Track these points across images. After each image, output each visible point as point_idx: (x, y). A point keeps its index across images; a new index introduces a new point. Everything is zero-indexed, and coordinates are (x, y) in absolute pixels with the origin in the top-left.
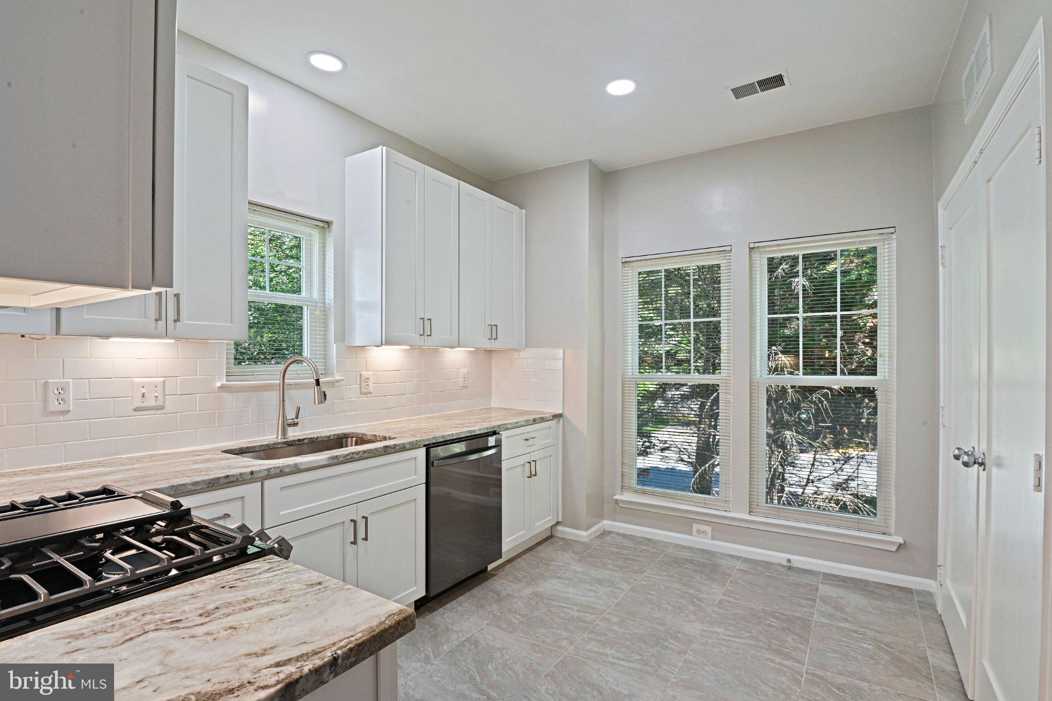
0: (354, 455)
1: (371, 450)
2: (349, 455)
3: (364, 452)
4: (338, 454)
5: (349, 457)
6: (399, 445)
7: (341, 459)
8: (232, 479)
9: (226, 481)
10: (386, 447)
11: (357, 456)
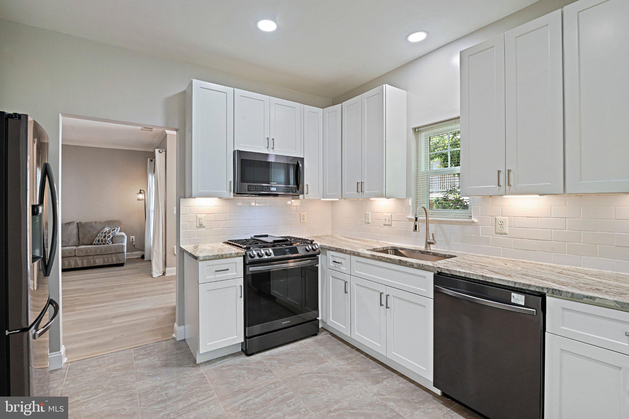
0: (382, 258)
1: (391, 259)
2: (380, 257)
3: (388, 258)
4: (375, 254)
5: (379, 258)
6: (409, 262)
7: (376, 258)
8: (341, 250)
9: (339, 250)
10: (400, 260)
11: (383, 259)
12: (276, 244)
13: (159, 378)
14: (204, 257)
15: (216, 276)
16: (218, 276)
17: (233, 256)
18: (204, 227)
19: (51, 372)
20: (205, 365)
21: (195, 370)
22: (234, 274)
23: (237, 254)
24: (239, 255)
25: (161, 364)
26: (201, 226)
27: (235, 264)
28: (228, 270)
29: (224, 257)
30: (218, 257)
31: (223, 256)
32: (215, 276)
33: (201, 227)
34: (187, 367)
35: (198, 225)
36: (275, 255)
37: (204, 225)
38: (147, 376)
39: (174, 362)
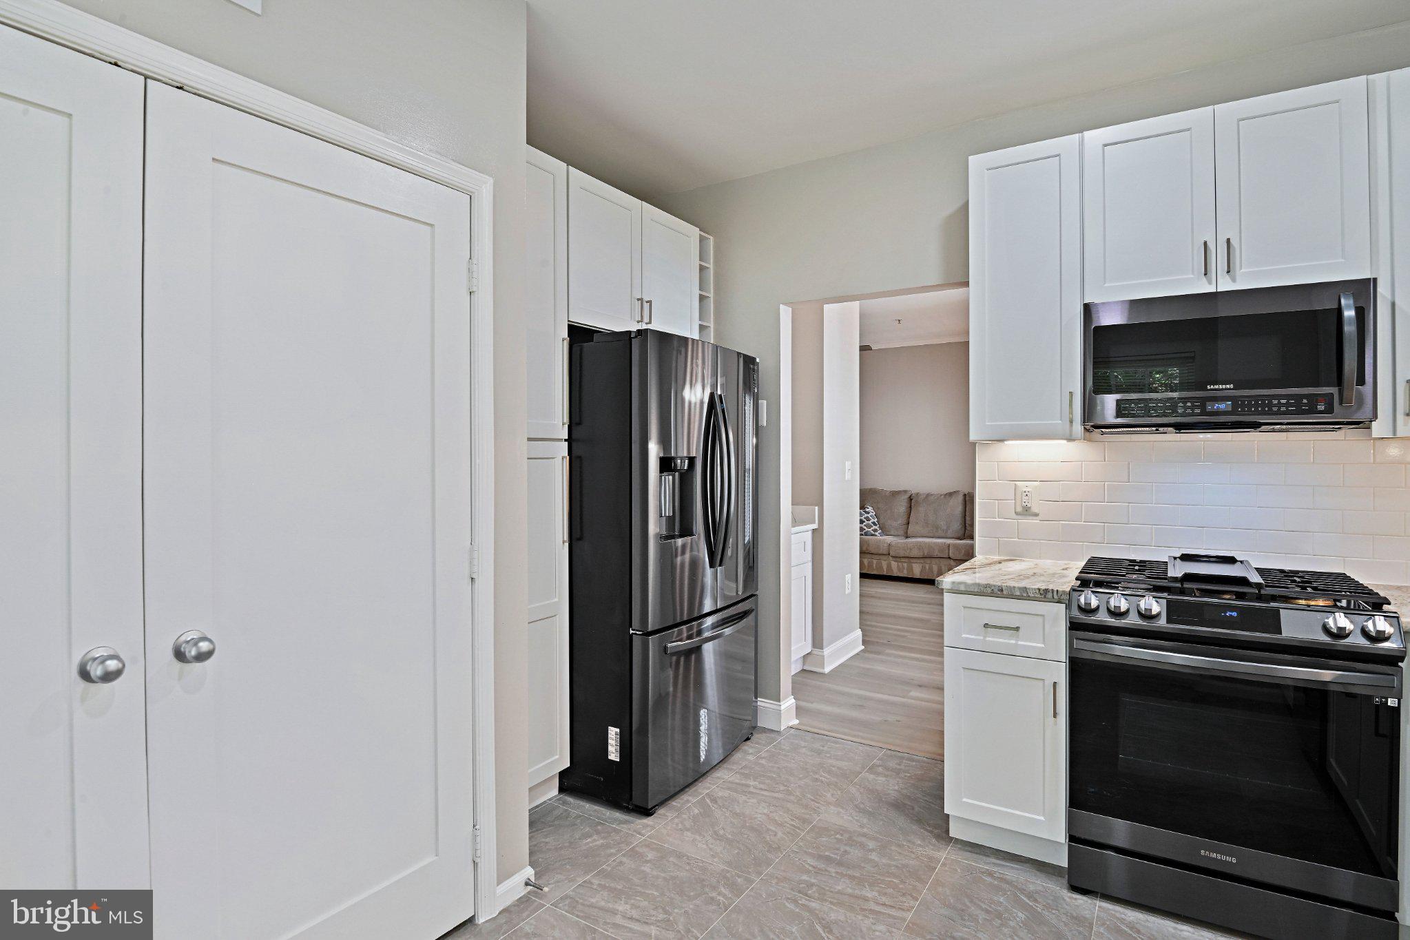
12: (1187, 585)
13: (865, 821)
14: (953, 583)
15: (988, 639)
16: (990, 639)
17: (1031, 595)
18: (1036, 515)
19: (765, 730)
20: (960, 848)
21: (934, 845)
22: (1039, 645)
23: (1042, 592)
24: (1049, 595)
25: (894, 800)
26: (1026, 511)
27: (1040, 619)
28: (1017, 629)
29: (1005, 592)
30: (989, 590)
31: (1002, 590)
32: (985, 637)
33: (1026, 515)
34: (927, 830)
35: (1019, 509)
36: (1168, 622)
37: (1035, 509)
38: (856, 806)
39: (917, 809)
